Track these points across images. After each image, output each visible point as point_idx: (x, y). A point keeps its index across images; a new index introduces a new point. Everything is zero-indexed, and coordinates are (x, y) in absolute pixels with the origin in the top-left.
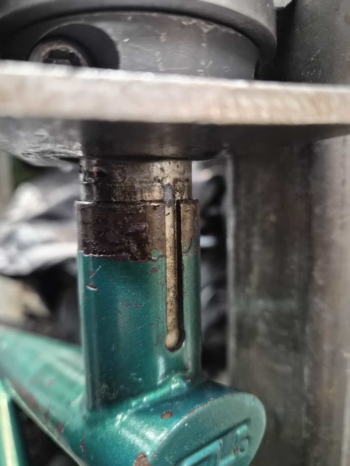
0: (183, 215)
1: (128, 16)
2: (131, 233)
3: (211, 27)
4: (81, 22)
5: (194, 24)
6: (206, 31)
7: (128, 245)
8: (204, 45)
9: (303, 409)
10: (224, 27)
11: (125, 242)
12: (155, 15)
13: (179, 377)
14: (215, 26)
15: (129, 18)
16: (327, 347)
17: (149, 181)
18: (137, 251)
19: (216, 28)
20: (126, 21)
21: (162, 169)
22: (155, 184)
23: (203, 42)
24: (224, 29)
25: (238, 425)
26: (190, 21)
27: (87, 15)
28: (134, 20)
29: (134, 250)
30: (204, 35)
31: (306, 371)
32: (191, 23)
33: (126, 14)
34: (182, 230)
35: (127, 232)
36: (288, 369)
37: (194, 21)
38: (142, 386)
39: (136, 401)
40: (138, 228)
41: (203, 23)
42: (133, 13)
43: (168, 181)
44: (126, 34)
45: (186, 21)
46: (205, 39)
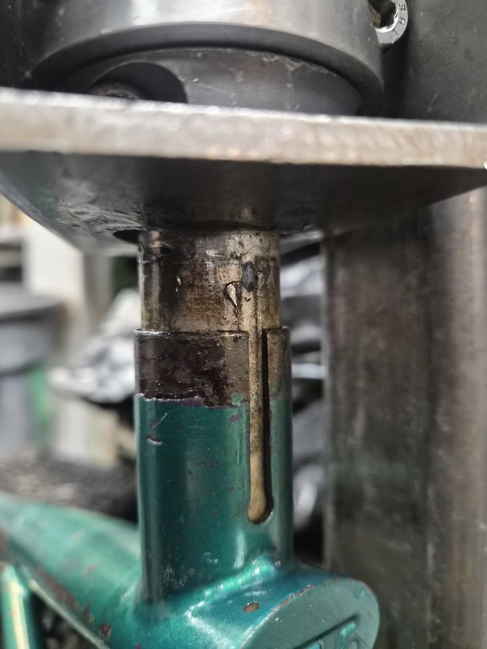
0: (270, 348)
1: (198, 52)
2: (207, 371)
3: (298, 65)
4: (143, 61)
5: (276, 61)
6: (291, 69)
7: (202, 387)
8: (289, 85)
9: (428, 602)
10: (314, 65)
11: (199, 383)
12: (229, 50)
13: (265, 558)
14: (303, 63)
15: (199, 55)
16: (456, 517)
17: (224, 257)
18: (214, 394)
19: (303, 66)
20: (196, 58)
21: (241, 244)
22: (231, 261)
23: (289, 82)
24: (314, 68)
25: (344, 623)
26: (273, 57)
27: (149, 53)
28: (205, 57)
29: (210, 393)
30: (289, 74)
31: (431, 550)
32: (272, 60)
33: (195, 50)
34: (270, 367)
35: (201, 370)
36: (406, 547)
37: (277, 57)
38: (218, 570)
39: (211, 590)
40: (215, 365)
41: (287, 60)
42: (204, 49)
43: (248, 259)
44: (196, 73)
45: (266, 58)
46: (290, 78)
